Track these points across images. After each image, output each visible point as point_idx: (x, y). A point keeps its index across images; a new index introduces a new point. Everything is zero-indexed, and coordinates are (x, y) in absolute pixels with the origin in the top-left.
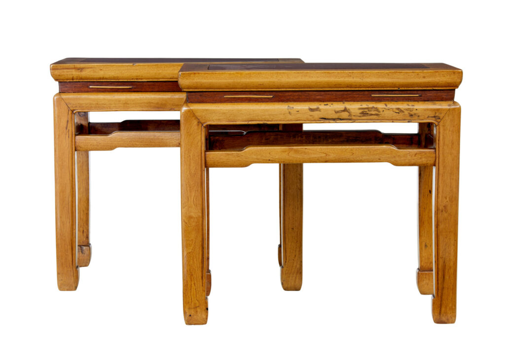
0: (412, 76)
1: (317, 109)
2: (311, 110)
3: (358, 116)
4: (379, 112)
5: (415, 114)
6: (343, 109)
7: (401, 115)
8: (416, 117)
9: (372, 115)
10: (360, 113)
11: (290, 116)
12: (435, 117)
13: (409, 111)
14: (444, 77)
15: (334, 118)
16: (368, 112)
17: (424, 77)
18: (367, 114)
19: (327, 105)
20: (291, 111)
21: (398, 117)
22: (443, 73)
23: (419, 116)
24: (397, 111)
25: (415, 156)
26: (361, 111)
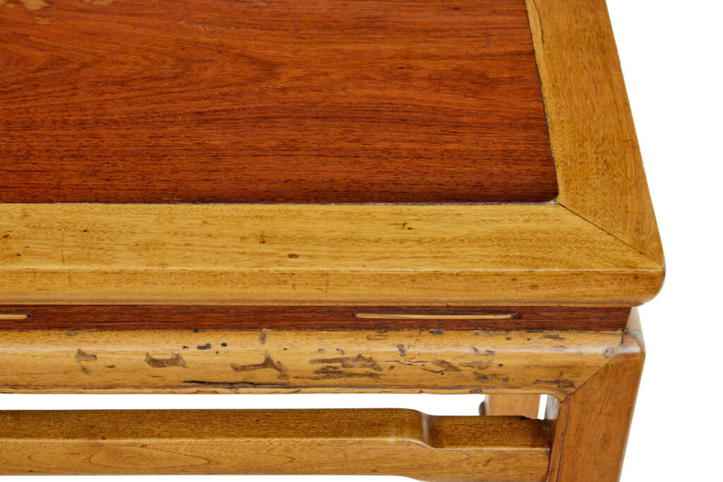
0: (495, 284)
1: (176, 361)
2: (155, 363)
3: (309, 378)
4: (379, 369)
5: (494, 375)
6: (261, 360)
7: (450, 377)
8: (500, 382)
9: (351, 375)
10: (316, 372)
11: (87, 376)
12: (557, 382)
13: (475, 369)
14: (602, 285)
15: (231, 381)
16: (342, 369)
17: (534, 287)
18: (340, 372)
19: (208, 346)
20: (89, 364)
21: (439, 383)
22: (599, 277)
23: (506, 380)
24: (439, 369)
25: (485, 465)
26: (319, 366)
